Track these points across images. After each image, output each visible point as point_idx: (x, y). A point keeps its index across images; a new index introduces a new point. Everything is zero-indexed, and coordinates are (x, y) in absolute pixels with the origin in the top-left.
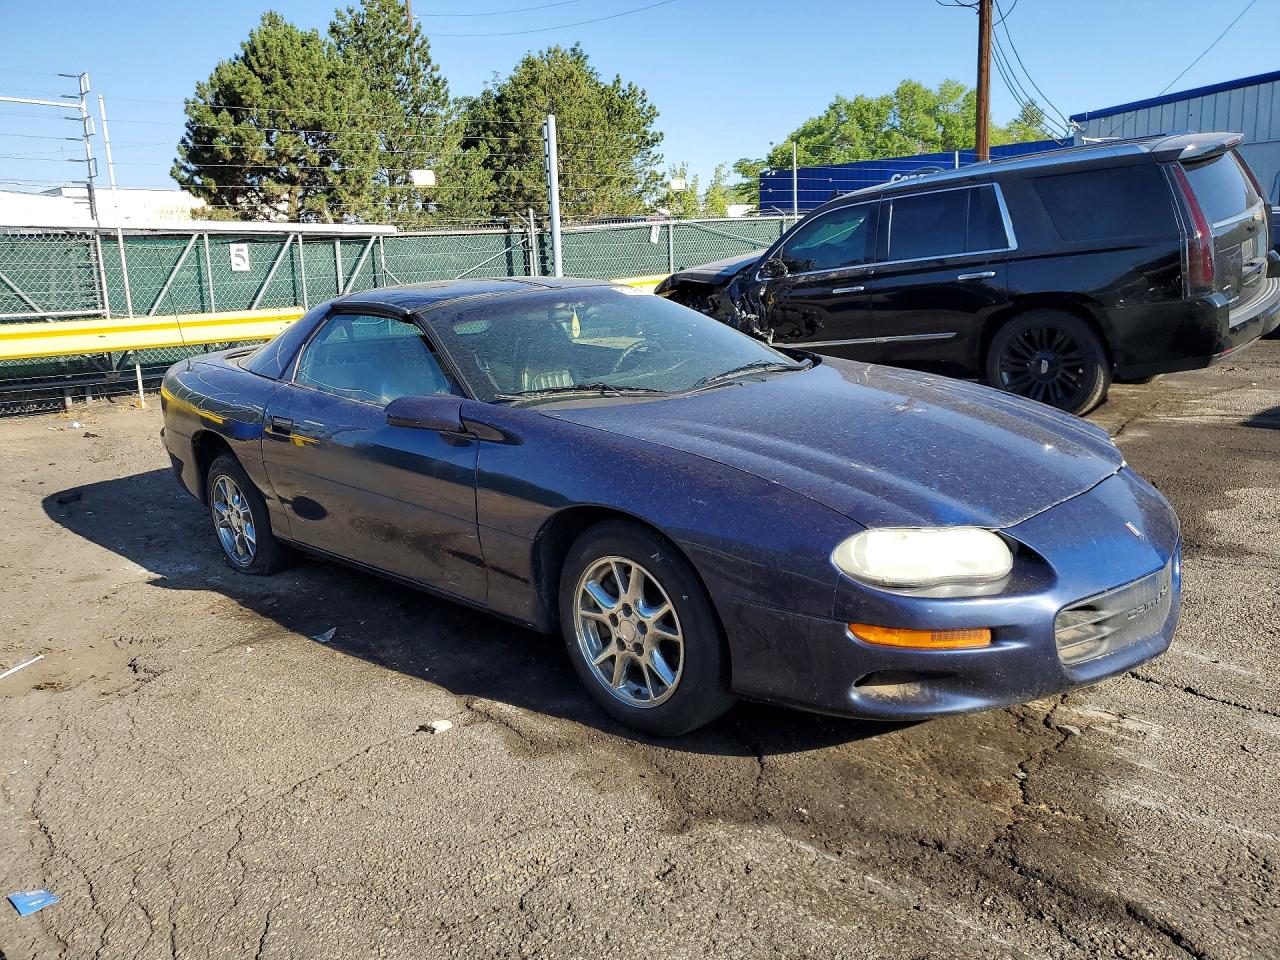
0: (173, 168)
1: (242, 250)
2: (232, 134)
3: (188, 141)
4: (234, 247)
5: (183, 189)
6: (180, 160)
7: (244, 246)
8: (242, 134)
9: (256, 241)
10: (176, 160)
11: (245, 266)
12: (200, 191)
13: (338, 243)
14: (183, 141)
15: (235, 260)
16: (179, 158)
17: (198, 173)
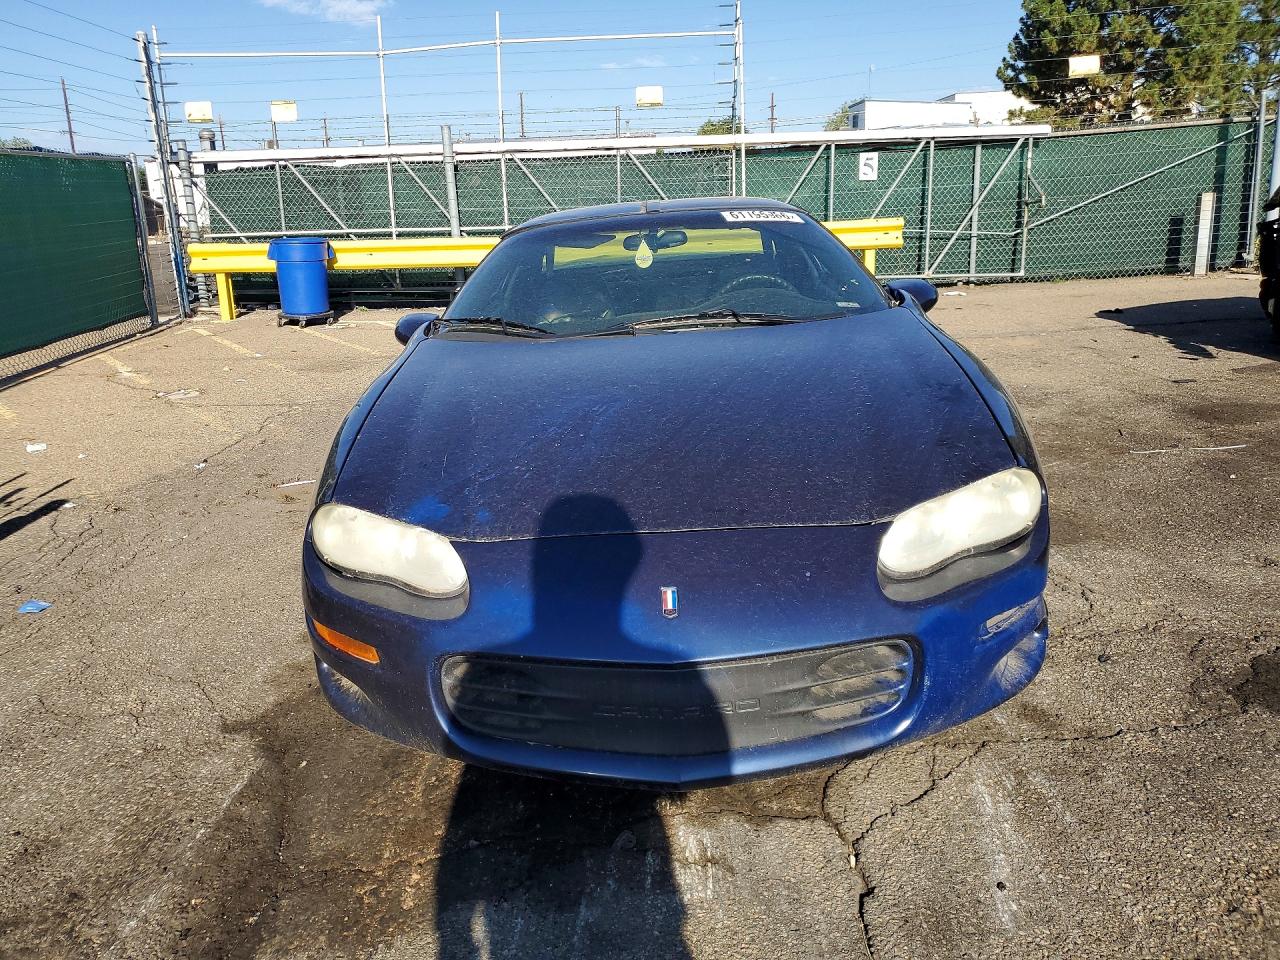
0: (1000, 68)
1: (871, 159)
2: (1062, 24)
3: (1021, 37)
4: (863, 156)
5: (1007, 88)
6: (1008, 59)
7: (875, 155)
8: (1072, 22)
9: (888, 150)
10: (1004, 59)
11: (873, 176)
12: (1021, 89)
13: (979, 148)
14: (1017, 37)
15: (862, 169)
16: (1008, 56)
17: (1023, 70)
